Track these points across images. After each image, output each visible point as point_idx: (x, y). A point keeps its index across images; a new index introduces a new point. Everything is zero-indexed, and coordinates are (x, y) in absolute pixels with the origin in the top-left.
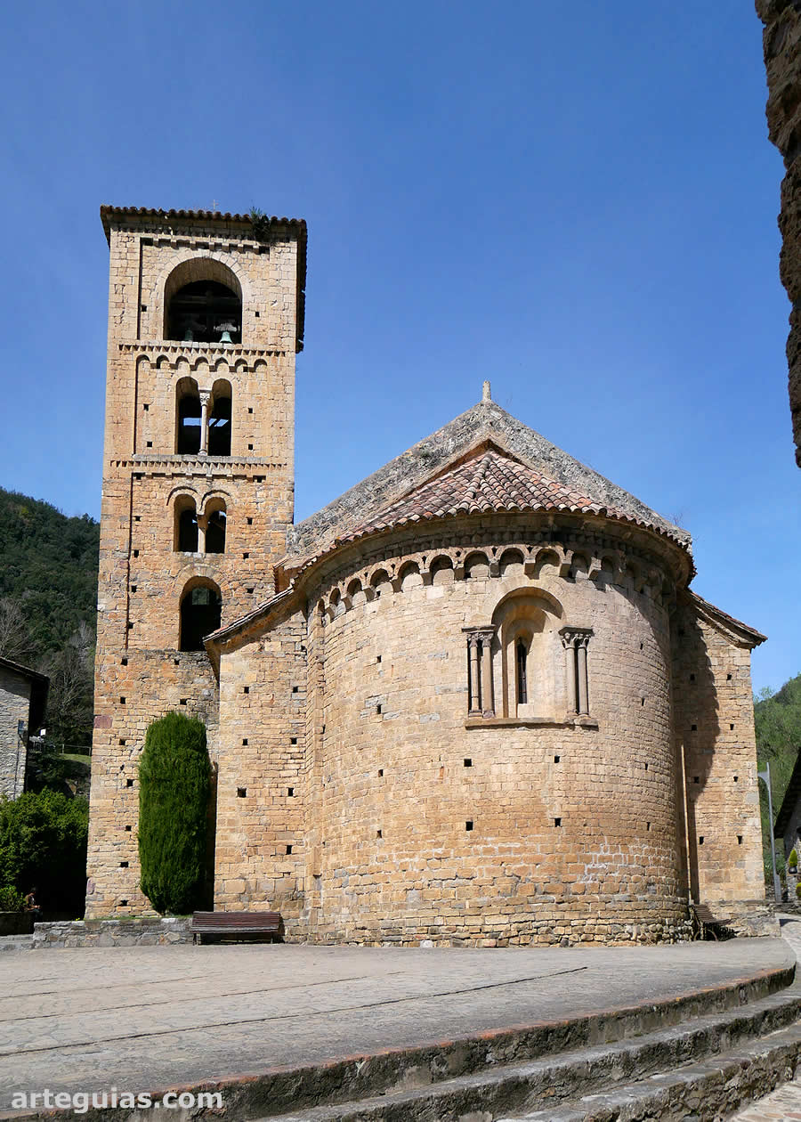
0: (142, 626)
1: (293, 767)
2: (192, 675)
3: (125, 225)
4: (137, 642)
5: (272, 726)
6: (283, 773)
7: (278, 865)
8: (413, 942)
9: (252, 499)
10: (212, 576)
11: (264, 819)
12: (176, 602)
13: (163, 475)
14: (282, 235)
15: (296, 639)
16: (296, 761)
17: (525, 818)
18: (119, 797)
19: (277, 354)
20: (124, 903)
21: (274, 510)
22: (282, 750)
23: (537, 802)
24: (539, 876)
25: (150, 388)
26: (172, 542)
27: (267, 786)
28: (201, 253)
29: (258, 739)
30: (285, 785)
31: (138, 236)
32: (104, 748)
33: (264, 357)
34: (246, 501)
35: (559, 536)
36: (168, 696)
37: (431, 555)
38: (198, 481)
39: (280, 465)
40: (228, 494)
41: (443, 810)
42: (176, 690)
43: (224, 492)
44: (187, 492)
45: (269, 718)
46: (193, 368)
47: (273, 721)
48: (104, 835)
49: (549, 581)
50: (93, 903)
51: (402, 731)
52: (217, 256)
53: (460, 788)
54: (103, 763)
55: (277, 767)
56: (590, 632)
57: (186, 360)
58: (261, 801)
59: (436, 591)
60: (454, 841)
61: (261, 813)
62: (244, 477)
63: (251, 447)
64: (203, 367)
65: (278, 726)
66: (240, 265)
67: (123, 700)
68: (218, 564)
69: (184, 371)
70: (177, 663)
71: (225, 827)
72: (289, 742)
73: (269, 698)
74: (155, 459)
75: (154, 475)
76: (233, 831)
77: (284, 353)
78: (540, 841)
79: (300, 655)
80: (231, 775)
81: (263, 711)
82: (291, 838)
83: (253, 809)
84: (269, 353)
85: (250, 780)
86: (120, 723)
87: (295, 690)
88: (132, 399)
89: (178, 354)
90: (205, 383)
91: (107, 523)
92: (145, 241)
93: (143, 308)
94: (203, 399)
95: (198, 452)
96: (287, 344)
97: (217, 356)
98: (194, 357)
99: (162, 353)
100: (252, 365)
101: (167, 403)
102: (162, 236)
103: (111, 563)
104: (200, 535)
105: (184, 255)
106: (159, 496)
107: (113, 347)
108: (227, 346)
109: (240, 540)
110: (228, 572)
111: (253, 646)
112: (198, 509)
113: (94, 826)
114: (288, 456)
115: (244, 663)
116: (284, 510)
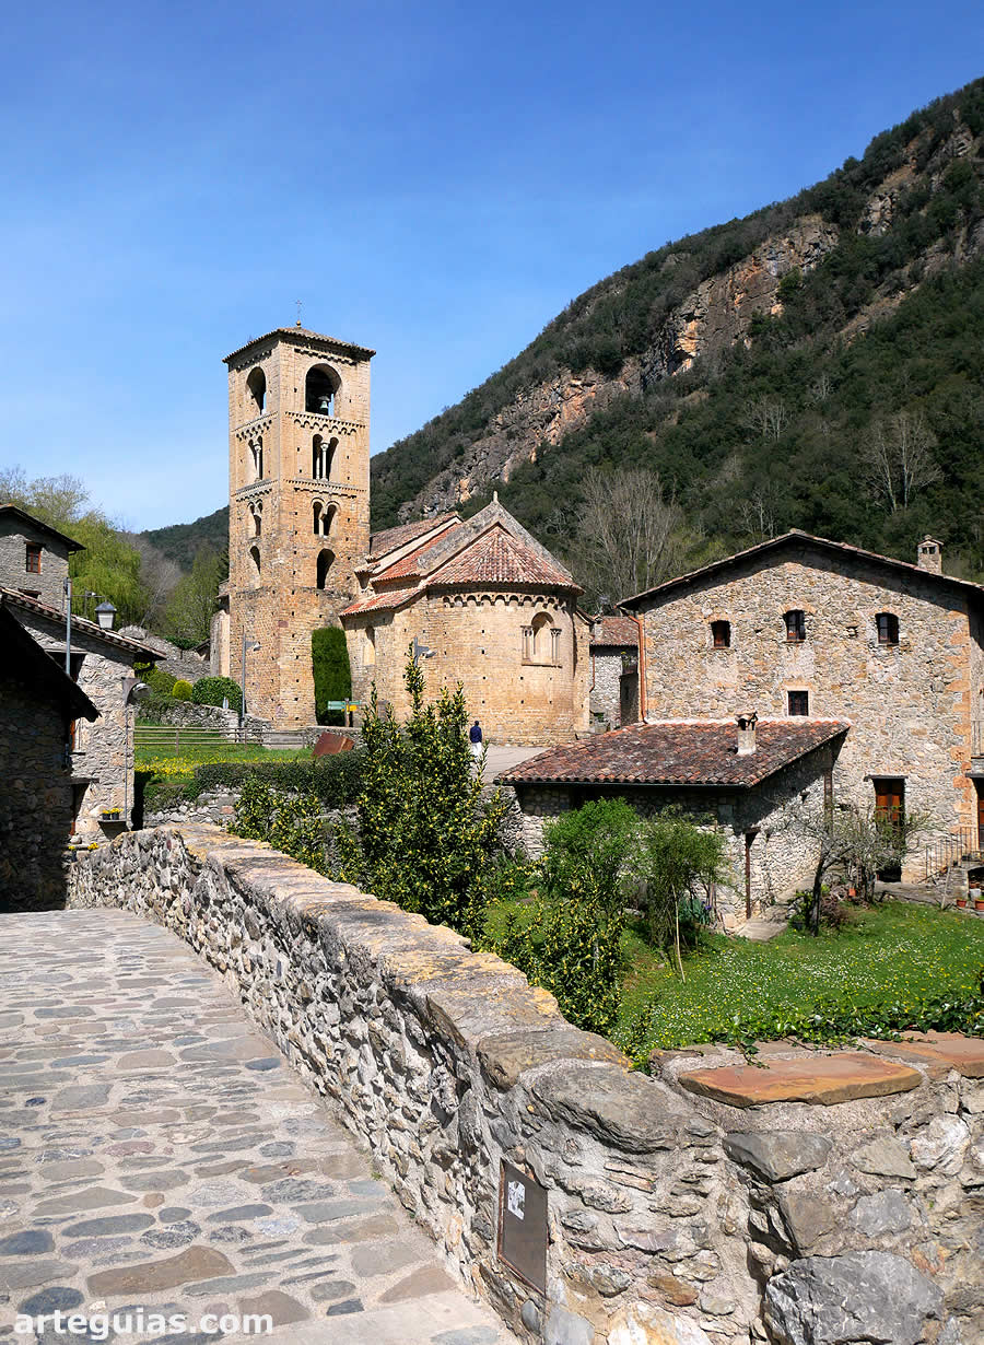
0: (300, 574)
2: (324, 602)
3: (286, 339)
4: (297, 582)
8: (502, 744)
9: (349, 508)
10: (332, 549)
12: (315, 562)
13: (308, 490)
14: (364, 357)
15: (423, 608)
17: (541, 701)
18: (293, 665)
19: (361, 426)
20: (297, 719)
23: (544, 694)
24: (544, 721)
25: (300, 438)
26: (313, 528)
28: (323, 361)
31: (294, 347)
32: (285, 638)
33: (355, 427)
34: (347, 508)
35: (554, 594)
36: (314, 613)
37: (510, 595)
38: (324, 496)
39: (363, 491)
40: (338, 504)
41: (512, 695)
42: (318, 610)
43: (336, 502)
44: (319, 501)
46: (321, 430)
48: (287, 684)
49: (550, 610)
50: (283, 718)
51: (495, 663)
52: (331, 364)
53: (519, 688)
54: (285, 646)
56: (560, 630)
57: (317, 424)
59: (510, 609)
60: (517, 708)
62: (346, 495)
63: (348, 478)
64: (326, 430)
66: (342, 370)
67: (293, 613)
68: (335, 543)
69: (316, 431)
70: (317, 595)
73: (414, 634)
74: (305, 481)
75: (305, 490)
77: (364, 426)
78: (546, 709)
79: (425, 616)
84: (357, 426)
86: (292, 626)
88: (292, 444)
89: (314, 421)
90: (326, 439)
91: (282, 515)
92: (297, 351)
93: (296, 390)
94: (325, 447)
95: (321, 477)
96: (366, 422)
97: (333, 424)
98: (321, 423)
99: (306, 419)
100: (349, 431)
101: (308, 448)
102: (305, 349)
103: (285, 538)
104: (321, 524)
105: (315, 361)
106: (307, 502)
107: (282, 413)
108: (338, 419)
109: (345, 531)
110: (340, 548)
111: (408, 610)
112: (325, 511)
113: (282, 679)
114: (367, 486)
115: (404, 618)
116: (365, 516)
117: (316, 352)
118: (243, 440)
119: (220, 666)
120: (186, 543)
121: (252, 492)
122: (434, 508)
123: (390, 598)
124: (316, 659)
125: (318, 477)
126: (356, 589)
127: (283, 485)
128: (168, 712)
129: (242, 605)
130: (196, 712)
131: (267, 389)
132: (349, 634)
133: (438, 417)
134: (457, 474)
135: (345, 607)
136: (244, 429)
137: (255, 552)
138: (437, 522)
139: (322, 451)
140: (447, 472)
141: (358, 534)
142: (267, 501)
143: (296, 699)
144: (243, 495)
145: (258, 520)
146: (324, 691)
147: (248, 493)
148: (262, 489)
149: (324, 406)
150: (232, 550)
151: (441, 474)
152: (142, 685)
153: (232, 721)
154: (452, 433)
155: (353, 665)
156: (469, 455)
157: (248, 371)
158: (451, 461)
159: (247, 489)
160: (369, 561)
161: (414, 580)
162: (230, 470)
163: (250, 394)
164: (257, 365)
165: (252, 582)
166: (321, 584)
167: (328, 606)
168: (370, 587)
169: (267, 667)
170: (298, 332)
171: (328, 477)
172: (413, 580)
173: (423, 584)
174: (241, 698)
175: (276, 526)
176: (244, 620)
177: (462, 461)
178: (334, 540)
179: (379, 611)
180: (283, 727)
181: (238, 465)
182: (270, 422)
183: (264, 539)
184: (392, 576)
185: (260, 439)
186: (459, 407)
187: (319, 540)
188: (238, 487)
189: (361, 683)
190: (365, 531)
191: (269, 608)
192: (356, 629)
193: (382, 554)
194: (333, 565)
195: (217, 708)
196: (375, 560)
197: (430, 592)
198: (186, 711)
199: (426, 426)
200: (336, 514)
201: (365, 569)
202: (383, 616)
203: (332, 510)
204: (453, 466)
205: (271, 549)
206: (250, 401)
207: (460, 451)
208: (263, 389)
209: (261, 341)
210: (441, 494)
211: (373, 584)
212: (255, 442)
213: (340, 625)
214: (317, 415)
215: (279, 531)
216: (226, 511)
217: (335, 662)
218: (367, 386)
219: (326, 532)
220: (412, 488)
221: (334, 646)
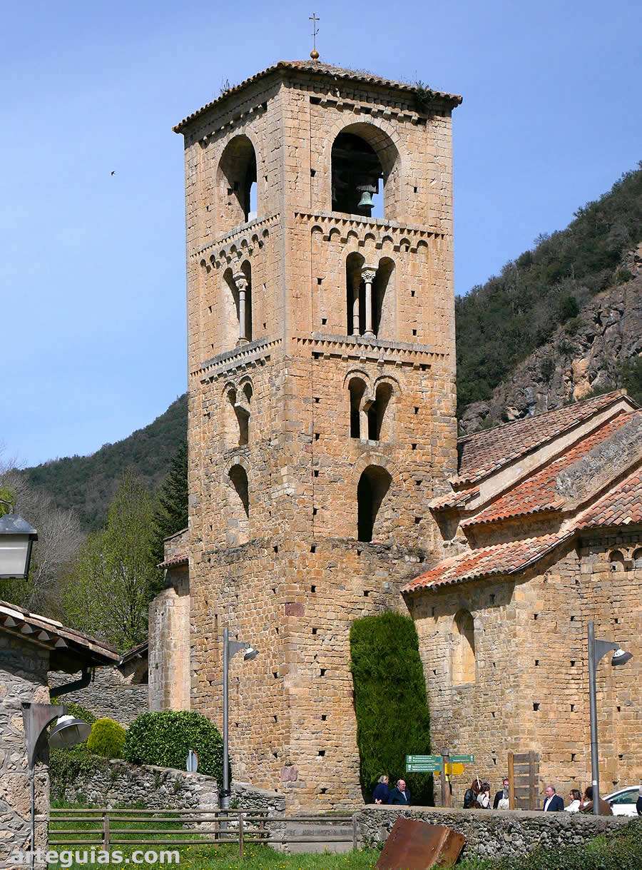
0: (326, 513)
1: (574, 686)
2: (373, 567)
3: (295, 80)
4: (321, 530)
5: (557, 650)
6: (567, 692)
7: (566, 770)
9: (417, 387)
10: (386, 466)
11: (555, 731)
12: (354, 491)
13: (339, 356)
14: (439, 108)
15: (571, 573)
16: (576, 681)
18: (315, 686)
19: (437, 235)
20: (324, 791)
21: (439, 402)
22: (564, 671)
25: (323, 260)
26: (350, 428)
27: (555, 702)
28: (364, 118)
29: (547, 661)
30: (569, 702)
31: (309, 94)
32: (299, 637)
33: (425, 238)
34: (413, 389)
36: (354, 587)
38: (369, 366)
39: (443, 355)
40: (396, 381)
42: (360, 581)
43: (392, 378)
44: (359, 375)
45: (554, 642)
46: (361, 244)
47: (557, 646)
48: (303, 724)
50: (297, 790)
52: (378, 122)
54: (299, 651)
55: (562, 686)
57: (355, 234)
58: (552, 715)
61: (552, 725)
62: (411, 364)
63: (415, 332)
64: (371, 244)
65: (562, 650)
66: (398, 134)
67: (313, 589)
68: (391, 453)
69: (352, 246)
70: (359, 553)
71: (526, 736)
72: (570, 664)
73: (553, 625)
74: (332, 340)
75: (333, 356)
76: (532, 739)
77: (443, 235)
79: (574, 588)
80: (528, 691)
81: (549, 636)
82: (575, 748)
83: (545, 720)
84: (430, 234)
85: (542, 696)
86: (312, 612)
87: (572, 618)
88: (307, 271)
89: (348, 228)
90: (372, 260)
91: (292, 403)
92: (314, 101)
93: (313, 173)
94: (368, 277)
95: (362, 330)
96: (446, 226)
97: (383, 233)
98: (362, 232)
99: (333, 224)
100: (414, 245)
101: (337, 279)
102: (330, 97)
103: (296, 447)
104: (364, 419)
105: (348, 119)
106: (336, 378)
107: (289, 215)
108: (393, 224)
109: (411, 431)
110: (399, 463)
111: (540, 578)
112: (370, 394)
113: (294, 714)
114: (450, 346)
115: (534, 593)
116: (448, 402)
117: (349, 101)
118: (214, 270)
119: (167, 693)
120: (83, 487)
121: (231, 364)
122: (526, 411)
123: (499, 555)
124: (360, 675)
125: (356, 332)
126: (433, 539)
127: (290, 348)
128: (80, 781)
129: (214, 574)
130: (134, 780)
131: (259, 174)
132: (423, 626)
133: (528, 254)
134: (567, 351)
135: (412, 576)
136: (216, 250)
137: (238, 477)
138: (586, 410)
139: (363, 285)
140: (547, 347)
141: (434, 436)
142: (261, 380)
143: (322, 753)
144: (214, 370)
145: (243, 416)
146: (377, 736)
147: (224, 367)
148: (252, 357)
149: (366, 201)
150: (192, 473)
151: (539, 352)
152: (66, 719)
153: (206, 796)
154: (555, 278)
155: (431, 688)
156: (587, 316)
157: (222, 143)
158: (554, 329)
159: (222, 359)
160: (456, 487)
161: (550, 519)
162: (190, 327)
163: (224, 186)
164: (238, 132)
165: (233, 531)
166: (365, 530)
167: (381, 574)
168: (460, 536)
169: (264, 692)
170: (315, 68)
171: (375, 330)
172: (548, 519)
173: (568, 527)
174: (221, 751)
175: (278, 424)
176: (217, 603)
177: (575, 327)
178: (389, 449)
179: (483, 581)
180: (295, 808)
181: (203, 317)
182: (266, 233)
183: (255, 451)
184: (504, 513)
185: (246, 267)
186: (566, 234)
187: (361, 449)
188: (203, 357)
189: (447, 721)
190: (446, 430)
191: (266, 582)
192: (434, 614)
193: (482, 472)
194: (388, 496)
195: (175, 772)
196: (469, 485)
197: (583, 542)
198: (114, 778)
199: (508, 270)
200: (393, 399)
201: (451, 503)
202: (488, 591)
203: (384, 392)
204: (559, 336)
205: (271, 469)
206: (226, 199)
207: (571, 310)
208: (251, 175)
209: (247, 87)
210: (540, 386)
211: (468, 530)
212: (237, 271)
213: (403, 609)
214: (354, 217)
215: (286, 434)
216: (184, 400)
217: (398, 681)
218: (448, 162)
219: (374, 434)
220: (484, 377)
221: (394, 650)
